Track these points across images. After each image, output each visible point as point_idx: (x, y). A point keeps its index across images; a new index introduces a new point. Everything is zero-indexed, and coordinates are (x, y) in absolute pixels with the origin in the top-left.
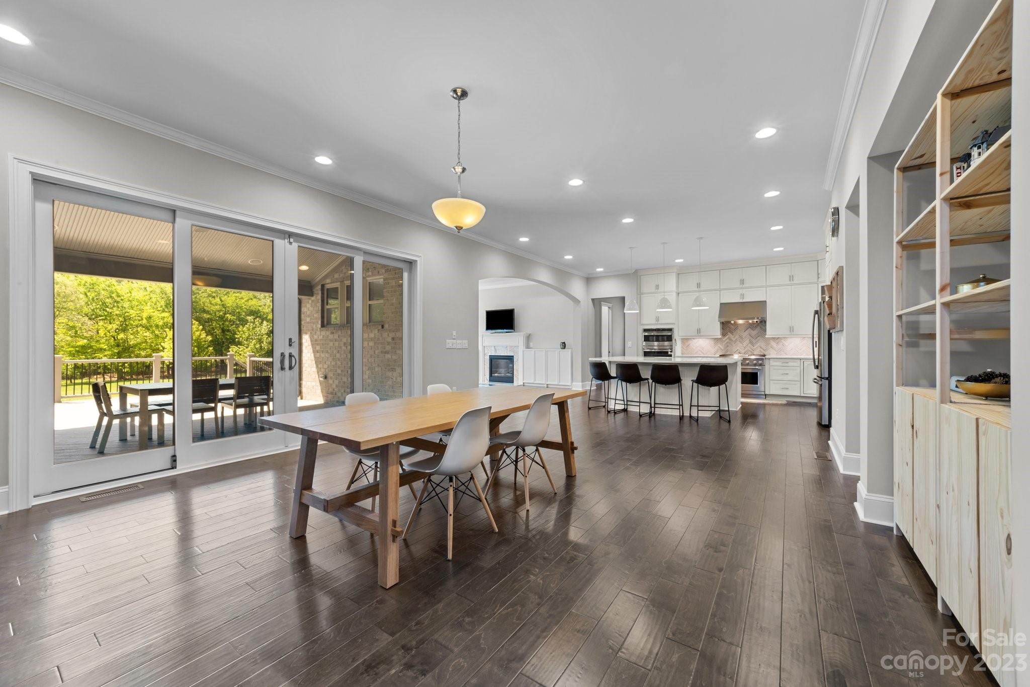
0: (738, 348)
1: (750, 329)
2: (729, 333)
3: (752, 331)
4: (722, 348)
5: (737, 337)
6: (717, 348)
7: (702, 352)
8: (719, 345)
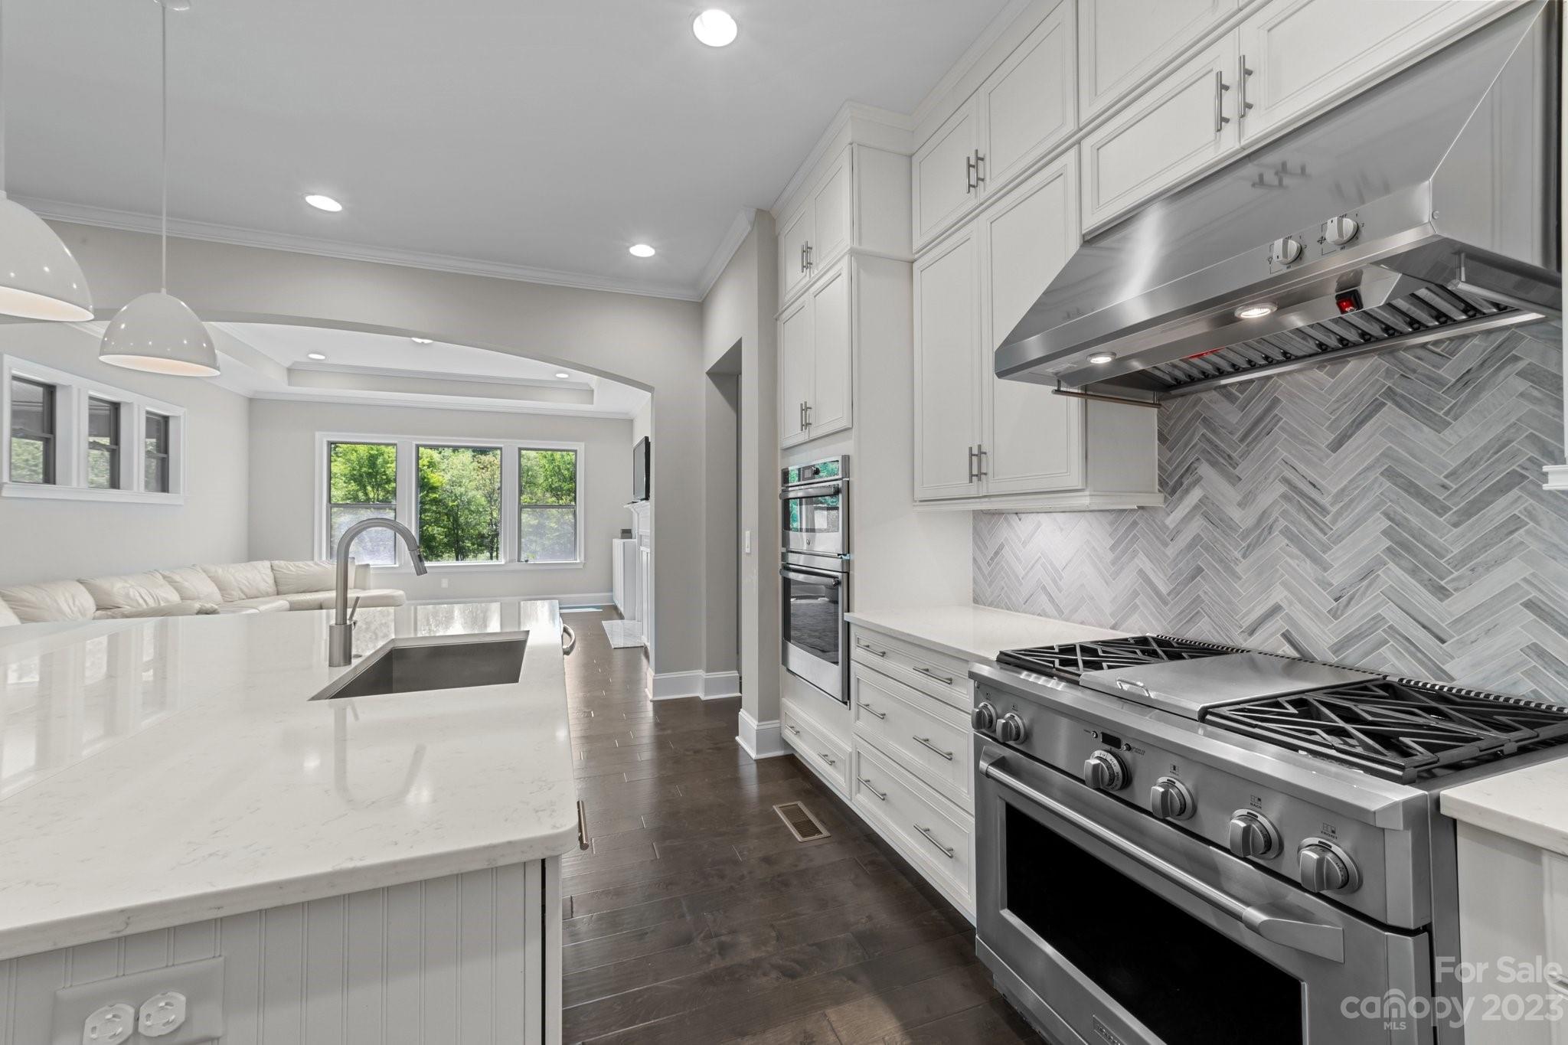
0: (1278, 595)
1: (1389, 413)
2: (1205, 469)
3: (1423, 436)
4: (1164, 589)
5: (1271, 494)
6: (1128, 579)
7: (1051, 599)
8: (1142, 562)
